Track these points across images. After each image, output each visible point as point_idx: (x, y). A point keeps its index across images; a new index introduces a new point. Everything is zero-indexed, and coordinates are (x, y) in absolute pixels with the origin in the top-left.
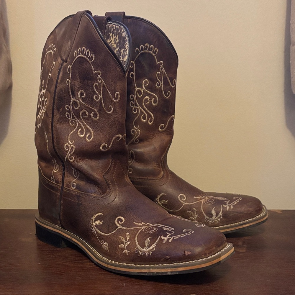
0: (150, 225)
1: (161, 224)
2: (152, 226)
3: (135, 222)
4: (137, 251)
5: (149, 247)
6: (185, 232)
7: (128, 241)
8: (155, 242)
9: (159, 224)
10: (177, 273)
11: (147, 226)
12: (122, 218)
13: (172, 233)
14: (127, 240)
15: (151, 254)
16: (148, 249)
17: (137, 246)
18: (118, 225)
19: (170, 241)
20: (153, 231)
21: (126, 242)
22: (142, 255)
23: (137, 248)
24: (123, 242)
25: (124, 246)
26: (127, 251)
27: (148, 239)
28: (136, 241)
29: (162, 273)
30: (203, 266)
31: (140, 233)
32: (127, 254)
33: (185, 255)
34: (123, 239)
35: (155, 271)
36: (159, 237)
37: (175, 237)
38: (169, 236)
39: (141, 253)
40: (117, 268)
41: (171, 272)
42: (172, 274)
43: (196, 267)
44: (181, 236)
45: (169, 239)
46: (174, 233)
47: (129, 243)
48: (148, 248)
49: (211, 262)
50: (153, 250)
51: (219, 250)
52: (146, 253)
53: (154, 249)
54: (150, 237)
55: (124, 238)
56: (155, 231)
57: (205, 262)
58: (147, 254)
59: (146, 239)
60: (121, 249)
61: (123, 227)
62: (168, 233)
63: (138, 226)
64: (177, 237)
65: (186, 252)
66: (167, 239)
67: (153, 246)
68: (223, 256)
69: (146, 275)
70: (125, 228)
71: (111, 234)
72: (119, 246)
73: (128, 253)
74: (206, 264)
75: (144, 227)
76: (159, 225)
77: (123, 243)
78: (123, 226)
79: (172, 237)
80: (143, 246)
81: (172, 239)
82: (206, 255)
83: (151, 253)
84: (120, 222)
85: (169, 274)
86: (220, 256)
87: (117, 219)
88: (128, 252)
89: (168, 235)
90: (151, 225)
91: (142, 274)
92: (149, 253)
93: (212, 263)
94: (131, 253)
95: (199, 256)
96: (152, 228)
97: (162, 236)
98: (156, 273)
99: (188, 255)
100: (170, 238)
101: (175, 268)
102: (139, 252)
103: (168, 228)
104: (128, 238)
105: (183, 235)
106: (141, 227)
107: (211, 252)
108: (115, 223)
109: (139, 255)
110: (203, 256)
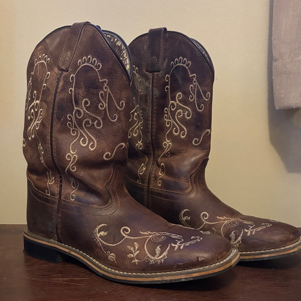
0: (156, 234)
1: (168, 233)
2: (159, 234)
3: (141, 231)
4: (147, 260)
5: (160, 255)
6: (193, 239)
7: (137, 251)
8: (166, 249)
9: (165, 233)
10: (192, 279)
11: (154, 235)
12: (127, 228)
13: (182, 240)
14: (136, 249)
15: (163, 262)
16: (160, 257)
17: (147, 255)
18: (124, 235)
19: (182, 247)
20: (161, 240)
21: (135, 252)
22: (154, 263)
23: (148, 257)
24: (132, 252)
25: (133, 256)
26: (136, 260)
27: (158, 247)
28: (146, 250)
29: (176, 280)
30: (217, 270)
31: (148, 242)
32: (137, 264)
33: (199, 261)
34: (131, 249)
35: (168, 278)
36: (169, 244)
37: (185, 244)
38: (179, 243)
39: (152, 262)
40: (127, 278)
41: (185, 279)
42: (187, 280)
43: (211, 272)
44: (192, 243)
45: (179, 247)
46: (183, 240)
47: (138, 252)
48: (159, 256)
49: (224, 266)
50: (165, 258)
51: (228, 254)
52: (157, 262)
53: (166, 256)
54: (160, 246)
55: (132, 248)
56: (163, 239)
57: (219, 267)
58: (159, 262)
59: (156, 248)
60: (129, 259)
61: (130, 237)
62: (177, 241)
63: (145, 235)
64: (188, 244)
65: (199, 258)
66: (178, 246)
67: (165, 254)
68: (234, 260)
69: (159, 283)
70: (132, 238)
71: (118, 244)
72: (127, 256)
73: (138, 262)
74: (220, 268)
75: (151, 236)
76: (166, 234)
77: (131, 253)
78: (129, 236)
79: (183, 244)
80: (154, 254)
81: (183, 246)
82: (218, 260)
83: (163, 260)
84: (126, 232)
85: (184, 280)
86: (230, 260)
87: (122, 229)
88: (138, 261)
89: (178, 242)
91: (154, 283)
92: (161, 261)
93: (225, 267)
94: (141, 263)
95: (213, 261)
96: (159, 237)
97: (172, 244)
98: (170, 280)
99: (202, 261)
100: (182, 246)
101: (189, 275)
102: (150, 261)
103: (175, 235)
104: (137, 248)
105: (193, 242)
106: (147, 236)
107: (222, 257)
108: (120, 233)
109: (150, 264)
110: (216, 261)
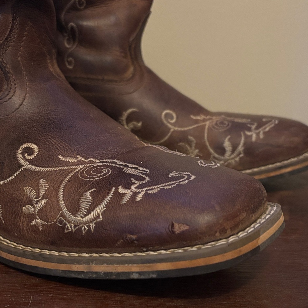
0: (95, 163)
1: (121, 161)
2: (101, 164)
3: (62, 156)
4: (61, 222)
5: (89, 212)
6: (173, 179)
7: (42, 199)
8: (103, 200)
9: (115, 161)
10: (154, 276)
11: (88, 165)
12: (33, 146)
13: (144, 179)
14: (41, 195)
15: (92, 230)
16: (86, 217)
17: (61, 210)
18: (22, 161)
19: (139, 197)
20: (100, 176)
21: (38, 201)
22: (74, 230)
23: (62, 215)
24: (32, 200)
25: (33, 209)
26: (39, 221)
27: (88, 193)
28: (61, 197)
29: (118, 274)
30: (218, 259)
31: (69, 181)
32: (41, 229)
33: (174, 232)
34: (32, 194)
35: (101, 269)
36: (114, 188)
37: (150, 190)
38: (136, 186)
39: (70, 227)
40: (19, 258)
41: (139, 273)
42: (142, 277)
43: (201, 262)
44: (165, 188)
45: (135, 194)
46: (148, 179)
47: (43, 202)
48: (86, 215)
49: (238, 249)
50: (98, 220)
51: (253, 218)
52: (81, 228)
53: (101, 216)
54: (92, 190)
55: (34, 191)
56: (104, 175)
57: (223, 250)
58: (85, 228)
59: (82, 195)
60: (26, 216)
61: (34, 167)
62: (134, 181)
63: (68, 164)
64: (155, 189)
65: (176, 227)
66: (131, 193)
67: (99, 211)
68: (265, 234)
69: (82, 276)
70: (38, 169)
71: (6, 181)
72: (22, 210)
73: (43, 225)
74: (225, 254)
75: (81, 167)
76: (115, 163)
77: (30, 202)
78: (33, 165)
79: (144, 189)
80: (75, 209)
81: (143, 193)
82: (224, 233)
83: (92, 226)
84: (29, 155)
85: (135, 276)
86: (256, 234)
87: (21, 149)
88: (43, 222)
89: (134, 183)
90: (97, 162)
91: (73, 275)
92: (89, 226)
93: (240, 251)
94: (49, 226)
95: (209, 236)
96: (98, 170)
97: (120, 187)
98: (105, 273)
99: (183, 233)
100: (139, 193)
101: (148, 265)
102: (66, 224)
103: (135, 168)
104: (42, 192)
105: (170, 185)
106: (73, 165)
107: (237, 226)
108: (15, 157)
109: (66, 231)
110: (218, 234)
